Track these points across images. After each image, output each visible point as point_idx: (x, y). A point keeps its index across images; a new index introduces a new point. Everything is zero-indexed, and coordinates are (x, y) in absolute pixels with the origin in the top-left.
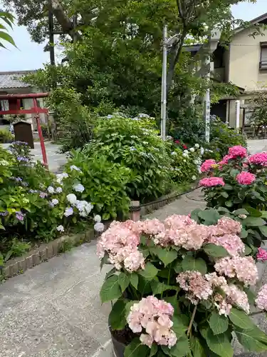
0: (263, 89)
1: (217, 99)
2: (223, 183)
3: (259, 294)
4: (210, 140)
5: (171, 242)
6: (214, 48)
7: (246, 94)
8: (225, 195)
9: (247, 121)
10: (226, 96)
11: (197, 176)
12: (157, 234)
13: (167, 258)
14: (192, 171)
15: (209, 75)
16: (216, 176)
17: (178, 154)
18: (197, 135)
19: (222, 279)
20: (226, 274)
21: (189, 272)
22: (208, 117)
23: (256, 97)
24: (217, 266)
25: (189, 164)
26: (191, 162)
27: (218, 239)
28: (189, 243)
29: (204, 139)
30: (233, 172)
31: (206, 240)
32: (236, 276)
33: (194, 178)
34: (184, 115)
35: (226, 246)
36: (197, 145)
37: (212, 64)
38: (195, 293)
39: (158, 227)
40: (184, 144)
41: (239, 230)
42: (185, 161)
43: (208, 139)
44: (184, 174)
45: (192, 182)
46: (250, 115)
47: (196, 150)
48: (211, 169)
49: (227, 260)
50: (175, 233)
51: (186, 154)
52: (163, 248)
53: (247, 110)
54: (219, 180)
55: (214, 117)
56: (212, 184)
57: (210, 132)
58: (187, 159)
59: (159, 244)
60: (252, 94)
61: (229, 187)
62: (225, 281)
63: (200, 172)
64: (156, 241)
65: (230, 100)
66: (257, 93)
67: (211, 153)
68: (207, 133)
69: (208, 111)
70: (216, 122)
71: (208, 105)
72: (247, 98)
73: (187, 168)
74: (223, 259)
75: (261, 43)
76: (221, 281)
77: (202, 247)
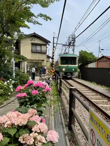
0: (33, 59)
1: (17, 61)
2: (26, 95)
3: (47, 135)
4: (15, 77)
5: (13, 125)
6: (15, 41)
7: (27, 60)
8: (27, 100)
9: (28, 70)
10: (21, 60)
11: (11, 93)
12: (6, 123)
13: (12, 132)
14: (8, 91)
15: (13, 51)
16: (23, 93)
17: (2, 83)
18: (10, 75)
19: (37, 134)
20: (37, 131)
21: (24, 135)
22: (14, 68)
23: (31, 61)
24: (33, 129)
25: (7, 88)
26: (8, 87)
27: (31, 118)
28: (22, 123)
29: (13, 77)
30: (30, 90)
31: (28, 120)
32: (41, 131)
33: (9, 94)
34: (3, 67)
35: (35, 120)
36: (11, 79)
37: (14, 48)
38: (27, 143)
39: (6, 119)
40: (4, 79)
41: (36, 113)
42: (5, 86)
43: (14, 77)
44: (5, 92)
45: (9, 95)
46: (29, 67)
47: (10, 82)
48: (20, 90)
49: (36, 126)
50: (15, 120)
51: (6, 83)
52: (9, 128)
53: (28, 66)
54: (25, 94)
55: (17, 68)
56: (22, 96)
57: (15, 74)
58: (6, 86)
59: (7, 127)
60: (30, 60)
61: (28, 96)
62: (38, 134)
63: (12, 91)
64: (6, 126)
65: (21, 61)
66: (32, 60)
67: (16, 82)
68: (14, 74)
69: (14, 65)
70: (17, 70)
71: (14, 63)
72: (28, 61)
73: (6, 90)
74: (35, 126)
75: (32, 43)
76: (36, 135)
77: (27, 123)
